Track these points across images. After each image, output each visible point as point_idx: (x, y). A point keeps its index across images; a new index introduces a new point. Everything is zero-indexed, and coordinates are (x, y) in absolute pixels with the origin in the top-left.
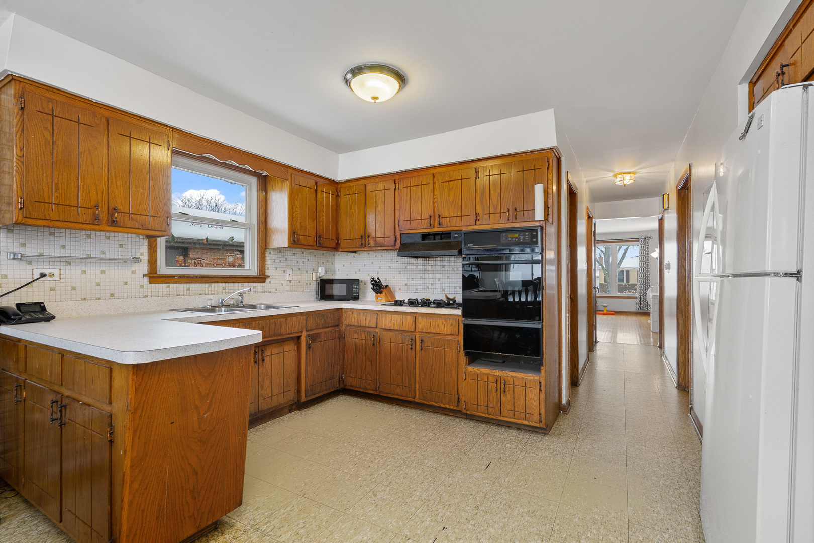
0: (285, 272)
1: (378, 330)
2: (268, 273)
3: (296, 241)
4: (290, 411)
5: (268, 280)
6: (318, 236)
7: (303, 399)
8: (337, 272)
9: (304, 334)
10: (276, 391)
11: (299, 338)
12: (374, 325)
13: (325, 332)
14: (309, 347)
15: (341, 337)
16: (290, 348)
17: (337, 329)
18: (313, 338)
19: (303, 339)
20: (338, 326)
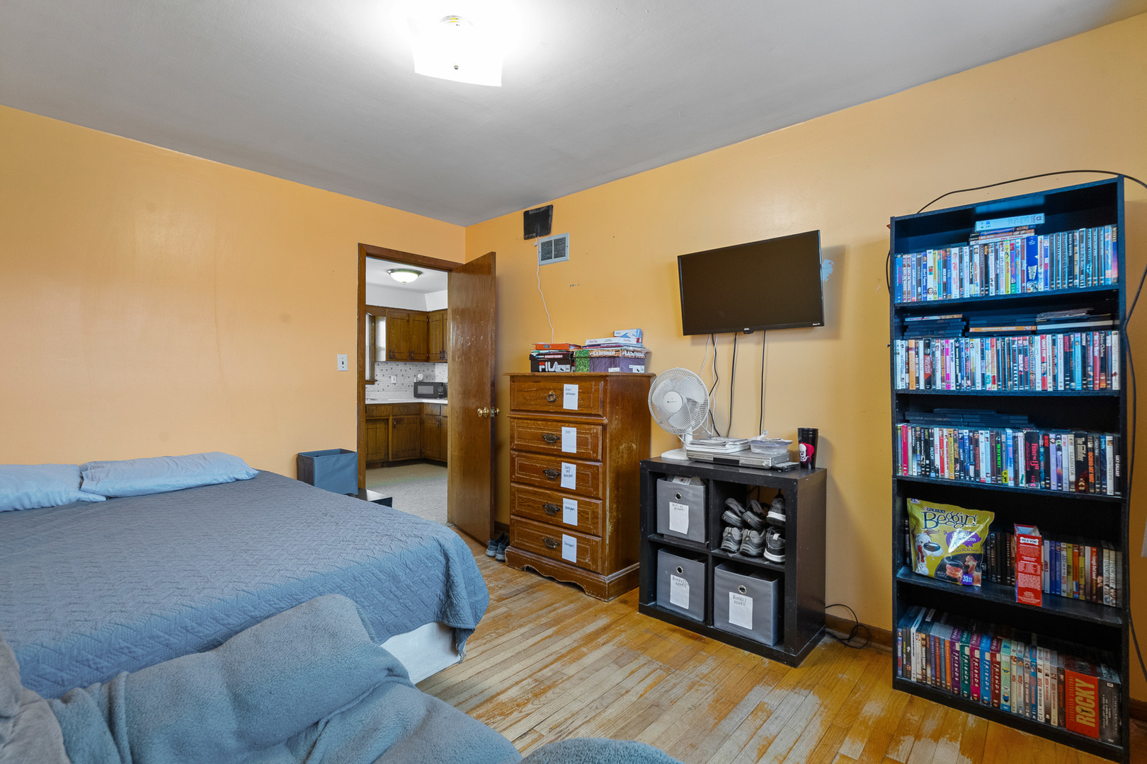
0: (390, 377)
1: (441, 417)
2: (376, 378)
3: (391, 357)
4: (382, 467)
5: (376, 383)
6: (410, 352)
7: (390, 459)
8: (437, 378)
9: (391, 418)
10: (370, 452)
11: (388, 419)
12: (439, 414)
13: (408, 418)
14: (394, 427)
15: (422, 422)
16: (381, 426)
17: (418, 416)
18: (398, 421)
19: (390, 421)
20: (419, 414)
